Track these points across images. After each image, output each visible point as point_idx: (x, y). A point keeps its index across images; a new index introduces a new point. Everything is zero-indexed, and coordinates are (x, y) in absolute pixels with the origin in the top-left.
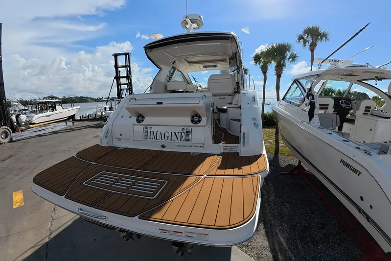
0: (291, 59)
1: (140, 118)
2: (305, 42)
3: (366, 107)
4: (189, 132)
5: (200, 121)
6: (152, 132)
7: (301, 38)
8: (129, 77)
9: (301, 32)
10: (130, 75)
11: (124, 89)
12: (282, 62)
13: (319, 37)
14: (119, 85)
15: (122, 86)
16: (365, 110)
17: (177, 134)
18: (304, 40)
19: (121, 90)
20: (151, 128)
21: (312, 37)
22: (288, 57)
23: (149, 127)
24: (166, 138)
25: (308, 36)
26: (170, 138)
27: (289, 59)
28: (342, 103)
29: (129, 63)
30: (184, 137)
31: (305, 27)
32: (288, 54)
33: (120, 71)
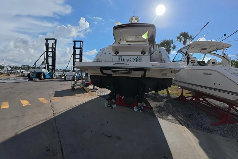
0: (173, 48)
1: (117, 53)
2: (181, 40)
3: (213, 62)
4: (140, 58)
5: (145, 54)
6: (122, 59)
7: (179, 38)
8: (81, 54)
9: (178, 35)
10: (82, 53)
11: (77, 61)
12: (169, 49)
13: (188, 38)
14: (74, 58)
15: (76, 59)
16: (212, 64)
17: (135, 59)
18: (180, 39)
19: (76, 61)
20: (122, 57)
21: (184, 38)
22: (172, 47)
23: (121, 56)
24: (130, 61)
25: (182, 37)
26: (131, 61)
27: (172, 48)
28: (201, 63)
29: (82, 47)
30: (138, 60)
31: (181, 32)
32: (172, 45)
33: (76, 51)
